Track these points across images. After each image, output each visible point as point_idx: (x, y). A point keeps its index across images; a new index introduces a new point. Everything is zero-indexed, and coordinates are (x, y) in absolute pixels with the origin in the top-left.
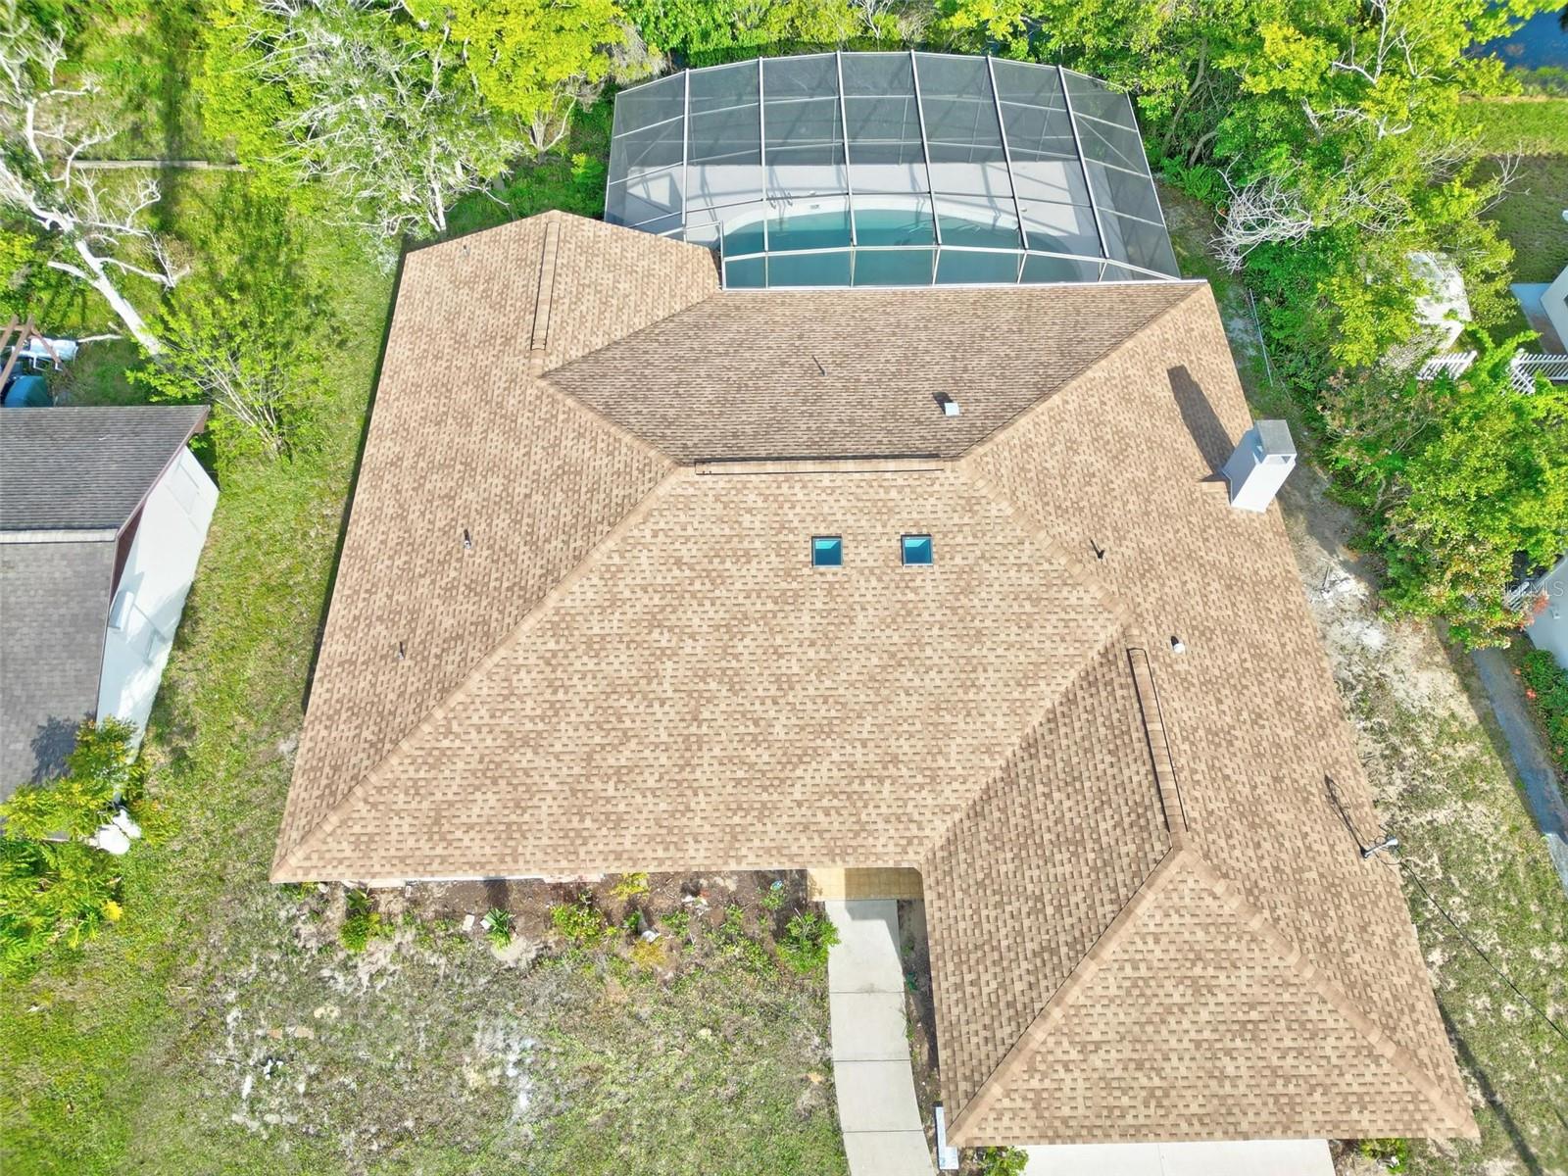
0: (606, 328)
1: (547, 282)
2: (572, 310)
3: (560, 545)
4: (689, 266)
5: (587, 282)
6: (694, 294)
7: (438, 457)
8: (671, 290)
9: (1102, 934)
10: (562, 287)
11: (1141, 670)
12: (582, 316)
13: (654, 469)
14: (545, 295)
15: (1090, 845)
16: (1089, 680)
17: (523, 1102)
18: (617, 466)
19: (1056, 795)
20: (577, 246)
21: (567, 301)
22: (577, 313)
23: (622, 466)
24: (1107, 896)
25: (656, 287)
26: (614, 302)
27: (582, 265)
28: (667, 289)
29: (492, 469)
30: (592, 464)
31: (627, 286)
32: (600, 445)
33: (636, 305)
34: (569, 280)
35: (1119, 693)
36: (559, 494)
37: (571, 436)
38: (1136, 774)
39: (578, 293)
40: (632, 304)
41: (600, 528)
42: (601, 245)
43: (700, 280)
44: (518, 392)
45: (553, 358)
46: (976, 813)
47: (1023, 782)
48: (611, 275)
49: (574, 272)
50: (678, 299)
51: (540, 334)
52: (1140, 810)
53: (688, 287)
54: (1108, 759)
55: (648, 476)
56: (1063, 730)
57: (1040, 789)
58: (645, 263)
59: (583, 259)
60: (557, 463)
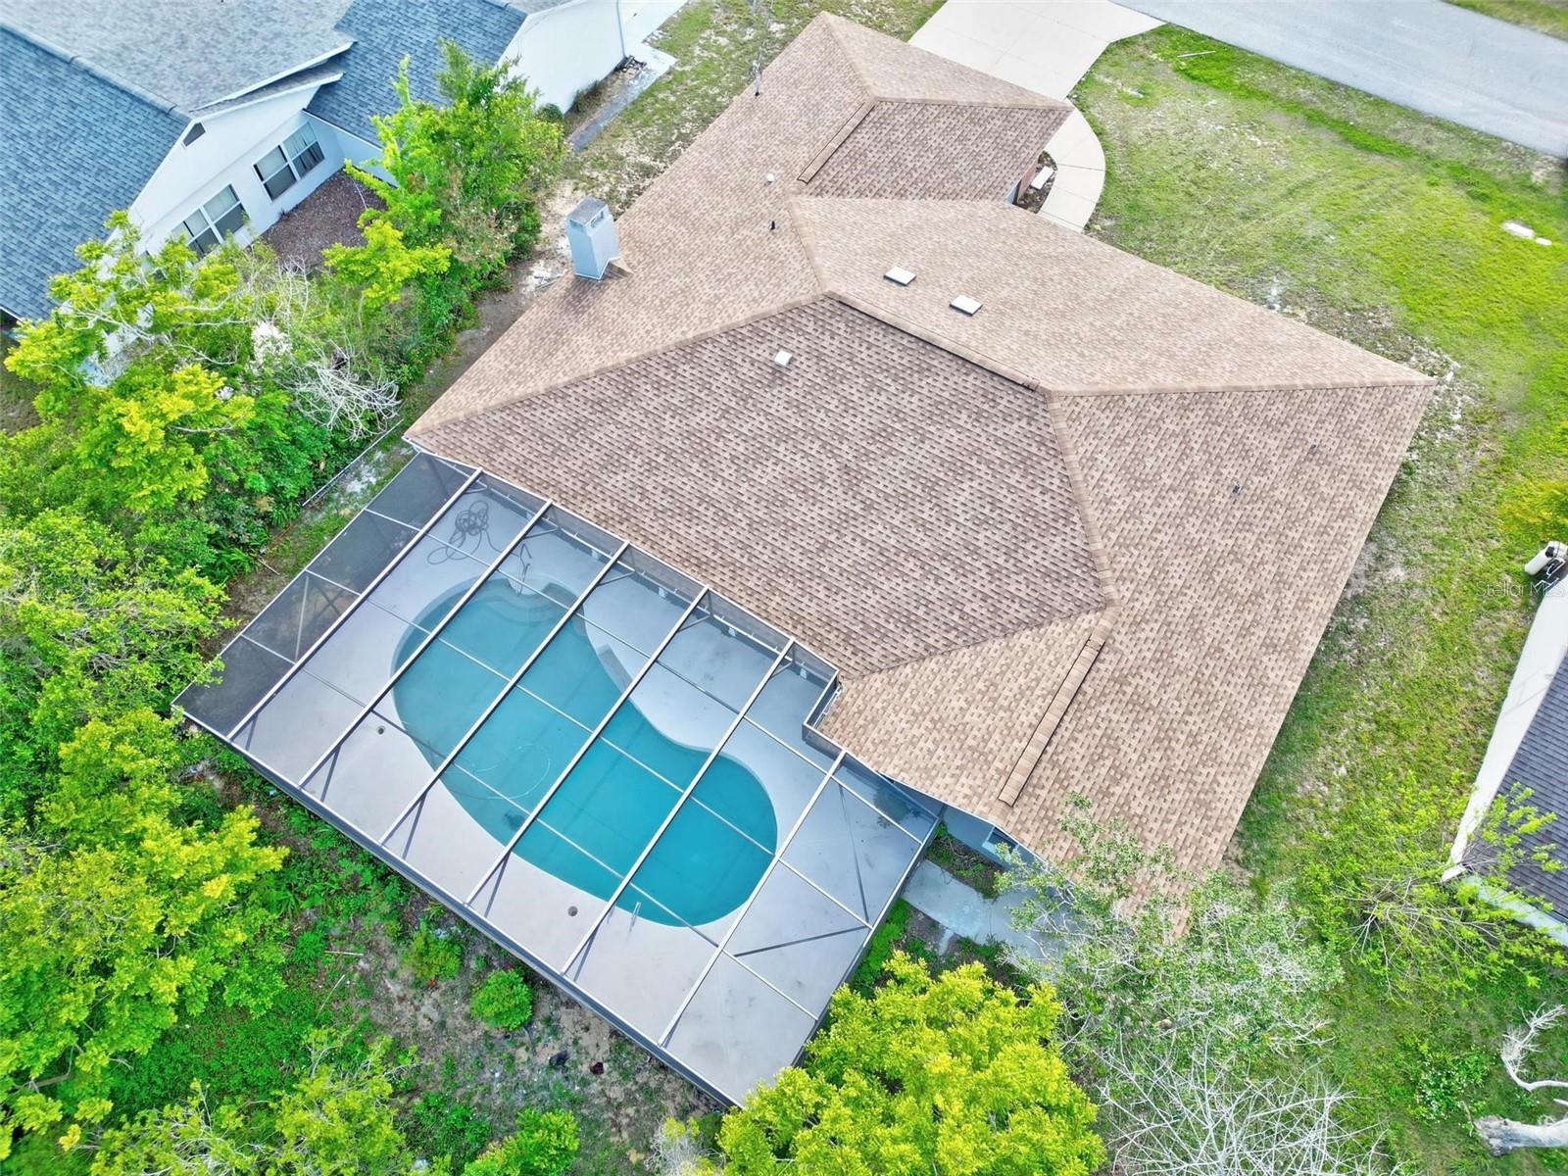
0: (1007, 653)
1: (1052, 719)
2: (1038, 680)
3: (1168, 421)
4: (861, 722)
5: (1001, 714)
6: (878, 684)
7: (1232, 610)
8: (902, 694)
9: (944, 106)
10: (1036, 710)
11: (811, 171)
12: (1028, 671)
13: (1069, 410)
14: (1063, 700)
15: (915, 136)
16: (841, 192)
17: (1274, 292)
18: (1095, 443)
19: (911, 165)
20: (989, 764)
21: (1038, 692)
22: (1032, 675)
23: (1090, 440)
24: (927, 114)
25: (920, 698)
26: (980, 685)
27: (996, 736)
28: (907, 694)
29: (1193, 547)
30: (1112, 465)
31: (954, 703)
32: (1097, 475)
33: (955, 679)
34: (1023, 718)
35: (833, 174)
36: (1149, 465)
37: (1115, 509)
38: (863, 137)
39: (1018, 701)
40: (961, 680)
41: (1133, 405)
42: (958, 762)
43: (859, 702)
44: (1137, 605)
45: (1085, 625)
46: (956, 195)
47: (921, 185)
48: (967, 718)
49: (1010, 729)
50: (902, 679)
51: (1088, 654)
52: (878, 124)
53: (879, 695)
54: (870, 155)
55: (1077, 409)
56: (879, 186)
57: (915, 175)
58: (916, 731)
59: (991, 745)
60: (1138, 495)
